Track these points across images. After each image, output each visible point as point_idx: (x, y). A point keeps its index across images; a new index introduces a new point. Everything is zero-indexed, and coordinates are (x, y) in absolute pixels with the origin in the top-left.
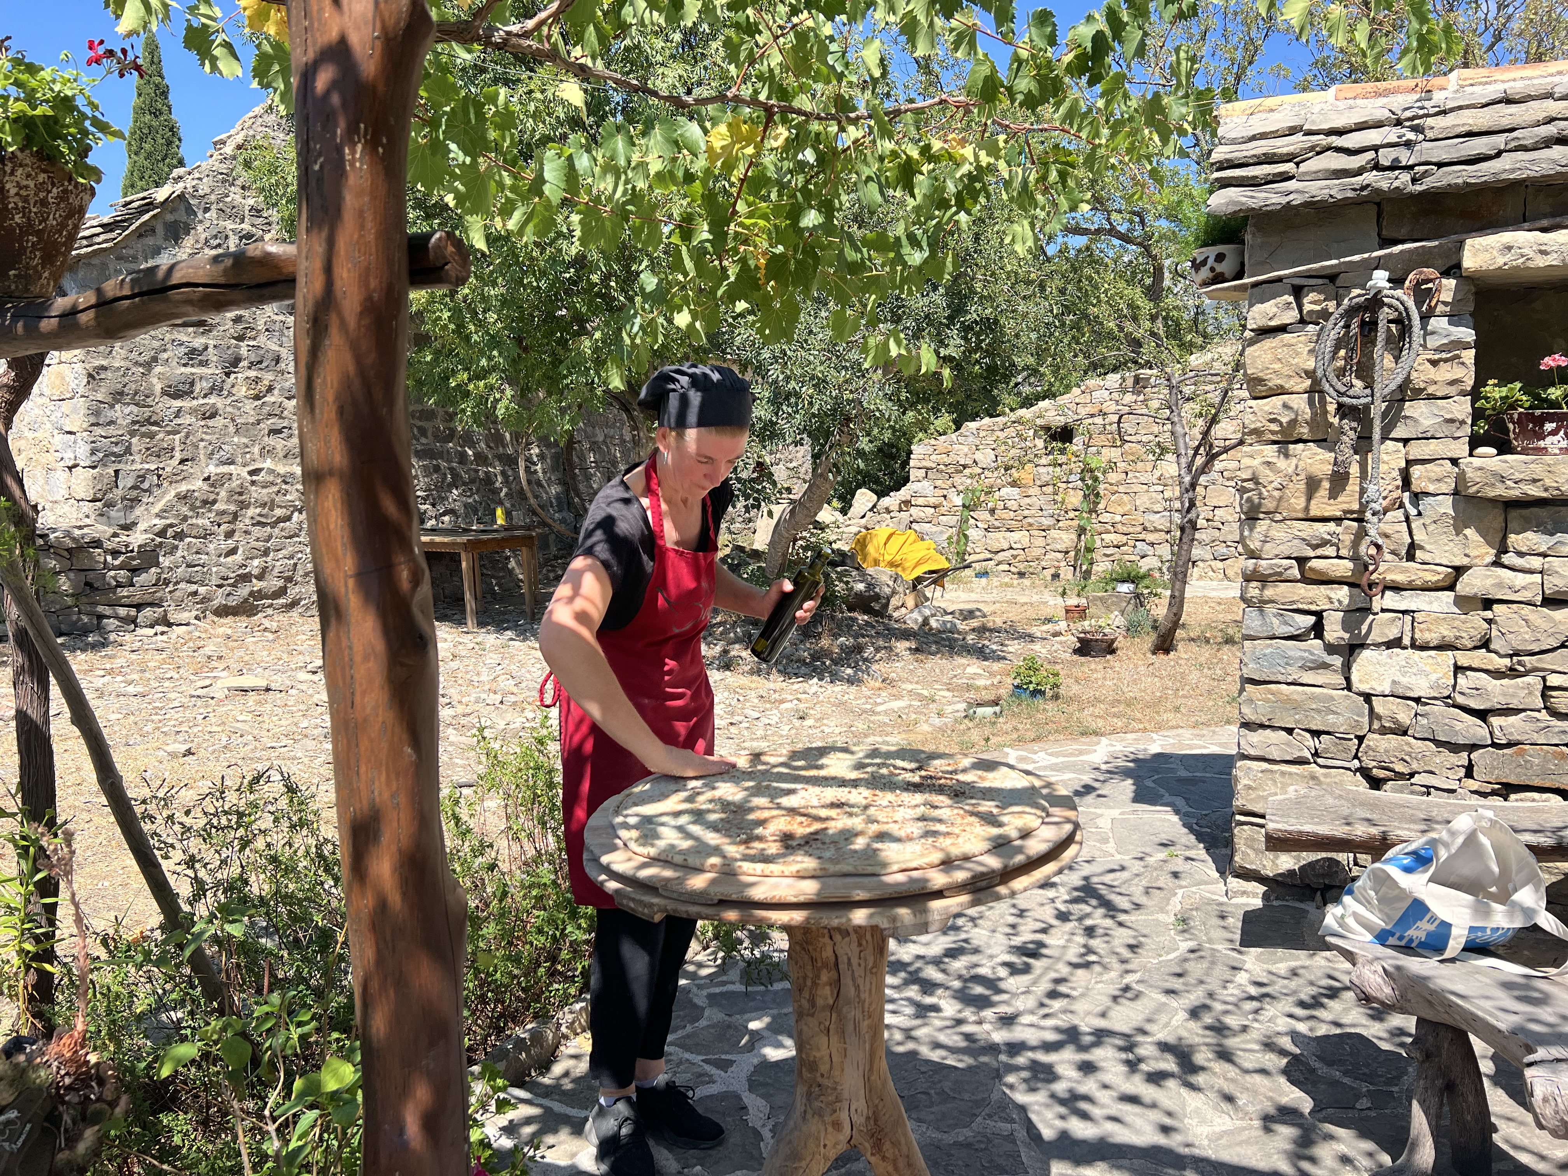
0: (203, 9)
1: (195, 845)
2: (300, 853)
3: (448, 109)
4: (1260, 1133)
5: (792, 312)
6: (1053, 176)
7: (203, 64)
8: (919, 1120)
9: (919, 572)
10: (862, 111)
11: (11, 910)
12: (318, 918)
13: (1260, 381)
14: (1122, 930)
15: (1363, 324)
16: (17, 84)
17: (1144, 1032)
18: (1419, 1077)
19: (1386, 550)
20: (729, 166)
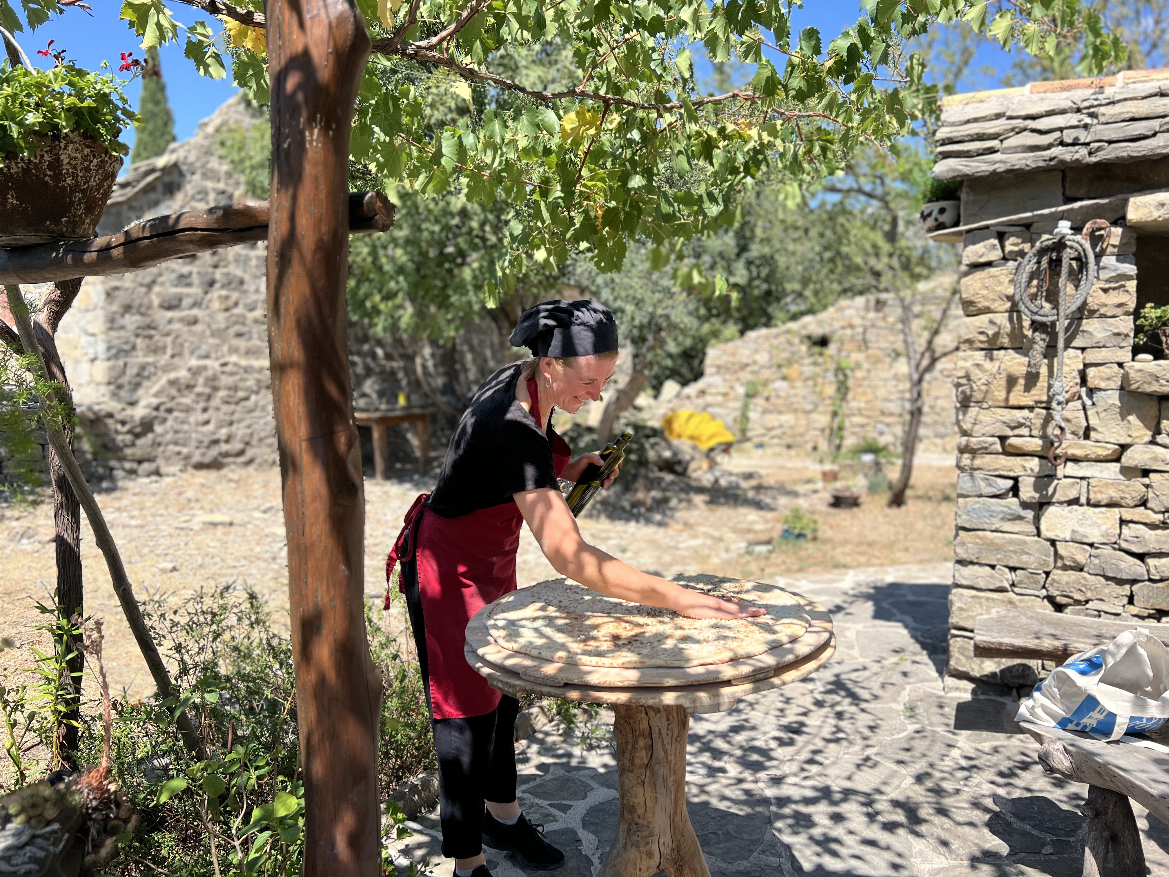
0: (200, 30)
1: (181, 637)
2: (254, 644)
3: (373, 102)
4: (969, 870)
5: (621, 250)
6: (817, 150)
7: (198, 69)
8: (710, 853)
9: (712, 443)
10: (675, 102)
11: (49, 681)
12: (268, 693)
13: (971, 303)
14: (863, 715)
15: (1051, 261)
16: (71, 84)
17: (881, 792)
18: (1090, 830)
19: (1067, 431)
20: (577, 143)
